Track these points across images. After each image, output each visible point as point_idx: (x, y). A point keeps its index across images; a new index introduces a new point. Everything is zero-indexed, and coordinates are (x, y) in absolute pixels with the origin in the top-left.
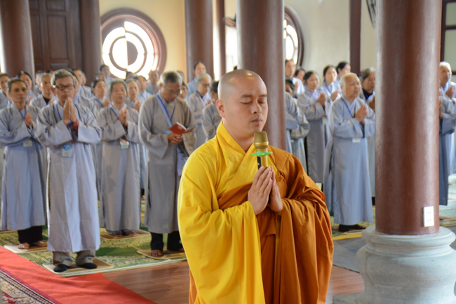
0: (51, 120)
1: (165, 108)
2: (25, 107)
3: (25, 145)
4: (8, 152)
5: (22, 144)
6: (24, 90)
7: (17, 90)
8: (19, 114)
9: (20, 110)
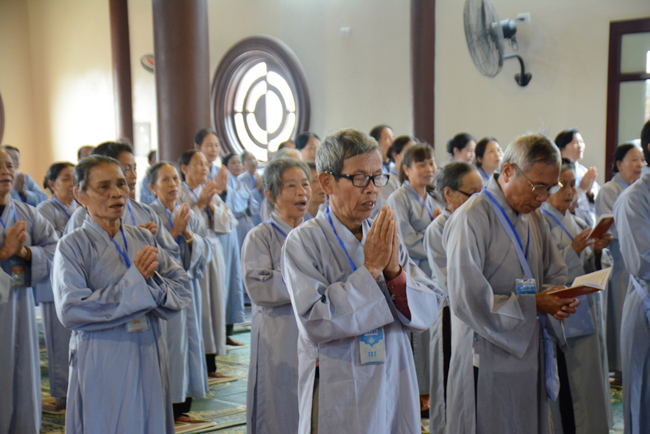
0: (325, 262)
1: (513, 227)
2: (121, 228)
3: (130, 328)
4: (85, 346)
5: (124, 325)
6: (120, 183)
7: (105, 185)
8: (112, 245)
9: (112, 236)
